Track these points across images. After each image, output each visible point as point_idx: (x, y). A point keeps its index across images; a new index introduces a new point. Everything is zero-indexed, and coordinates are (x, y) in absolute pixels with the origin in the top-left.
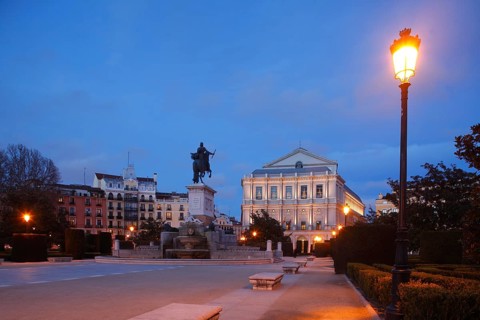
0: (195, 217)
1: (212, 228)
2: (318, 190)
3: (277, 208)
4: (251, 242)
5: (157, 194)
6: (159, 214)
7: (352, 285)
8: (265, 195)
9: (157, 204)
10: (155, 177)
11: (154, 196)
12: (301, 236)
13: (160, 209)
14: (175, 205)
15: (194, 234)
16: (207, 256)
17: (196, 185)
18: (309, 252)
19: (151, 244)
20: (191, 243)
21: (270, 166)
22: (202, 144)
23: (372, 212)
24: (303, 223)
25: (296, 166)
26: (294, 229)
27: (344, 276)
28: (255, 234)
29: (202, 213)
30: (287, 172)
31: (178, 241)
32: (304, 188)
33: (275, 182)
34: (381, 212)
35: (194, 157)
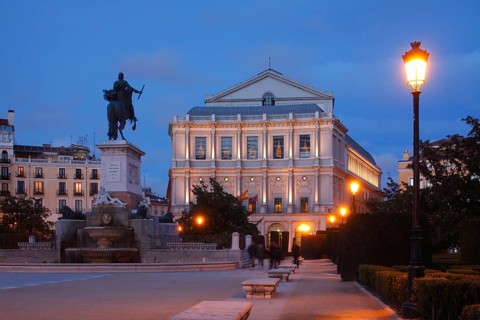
0: (113, 195)
1: (143, 213)
2: (302, 144)
3: (234, 174)
4: (192, 235)
5: (15, 147)
6: (21, 184)
7: (366, 291)
8: (211, 153)
9: (17, 165)
10: (10, 118)
11: (11, 152)
12: (276, 224)
13: (21, 175)
14: (51, 168)
15: (111, 224)
16: (135, 258)
17: (113, 142)
18: (289, 251)
19: (31, 240)
20: (108, 238)
21: (218, 99)
22: (121, 76)
23: (393, 184)
24: (278, 201)
25: (264, 101)
26: (263, 210)
27: (355, 283)
28: (200, 221)
29: (125, 190)
30: (248, 112)
31: (86, 235)
32: (278, 141)
33: (229, 129)
34: (405, 184)
35: (109, 96)
